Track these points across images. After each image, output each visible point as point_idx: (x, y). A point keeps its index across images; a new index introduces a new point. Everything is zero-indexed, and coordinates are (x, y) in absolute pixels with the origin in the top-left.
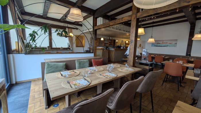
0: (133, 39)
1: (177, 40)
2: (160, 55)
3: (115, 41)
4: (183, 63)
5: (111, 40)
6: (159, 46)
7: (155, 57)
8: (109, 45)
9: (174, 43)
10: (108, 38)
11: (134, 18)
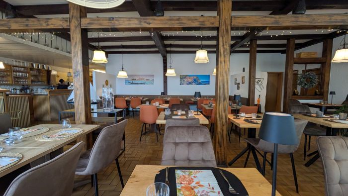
0: (80, 68)
1: (153, 75)
2: (137, 96)
3: (49, 72)
4: (159, 104)
5: (38, 70)
6: (135, 84)
7: (130, 101)
8: (32, 81)
9: (151, 79)
10: (27, 64)
11: (76, 27)
